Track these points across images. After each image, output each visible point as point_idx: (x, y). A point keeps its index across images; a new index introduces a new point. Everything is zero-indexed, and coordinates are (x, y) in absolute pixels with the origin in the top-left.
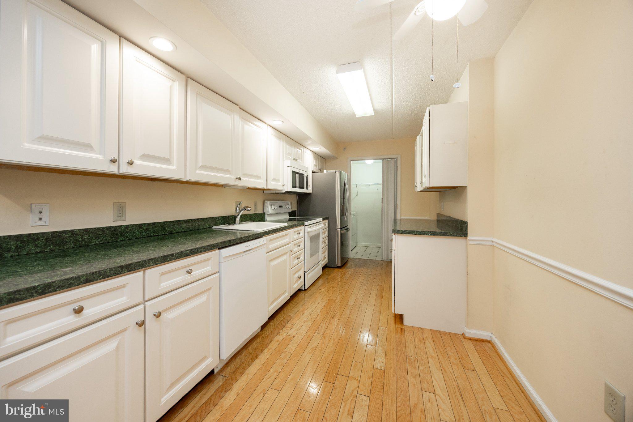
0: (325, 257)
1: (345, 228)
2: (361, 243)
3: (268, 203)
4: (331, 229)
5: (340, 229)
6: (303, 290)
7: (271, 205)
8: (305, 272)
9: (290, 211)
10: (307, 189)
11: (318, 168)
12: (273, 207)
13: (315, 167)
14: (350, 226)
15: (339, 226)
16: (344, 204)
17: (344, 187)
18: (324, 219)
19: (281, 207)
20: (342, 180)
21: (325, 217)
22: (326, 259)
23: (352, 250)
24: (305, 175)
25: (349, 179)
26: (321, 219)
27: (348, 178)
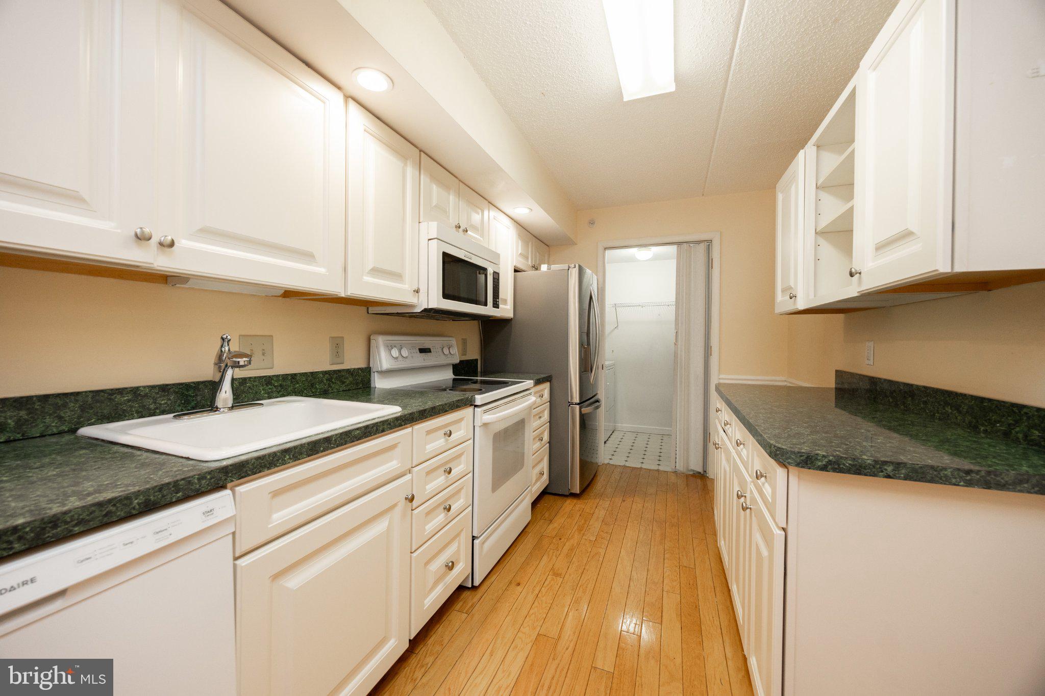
0: (542, 474)
1: (589, 399)
2: (625, 425)
3: (380, 341)
4: (556, 405)
5: (578, 404)
6: (468, 588)
7: (389, 348)
8: (473, 537)
9: (456, 360)
10: (496, 305)
11: (530, 263)
12: (395, 352)
13: (521, 259)
14: (601, 396)
15: (576, 399)
16: (589, 344)
17: (588, 305)
18: (538, 382)
19: (423, 351)
20: (584, 290)
21: (543, 376)
22: (546, 477)
23: (605, 442)
24: (490, 271)
25: (602, 290)
26: (529, 383)
27: (600, 287)
